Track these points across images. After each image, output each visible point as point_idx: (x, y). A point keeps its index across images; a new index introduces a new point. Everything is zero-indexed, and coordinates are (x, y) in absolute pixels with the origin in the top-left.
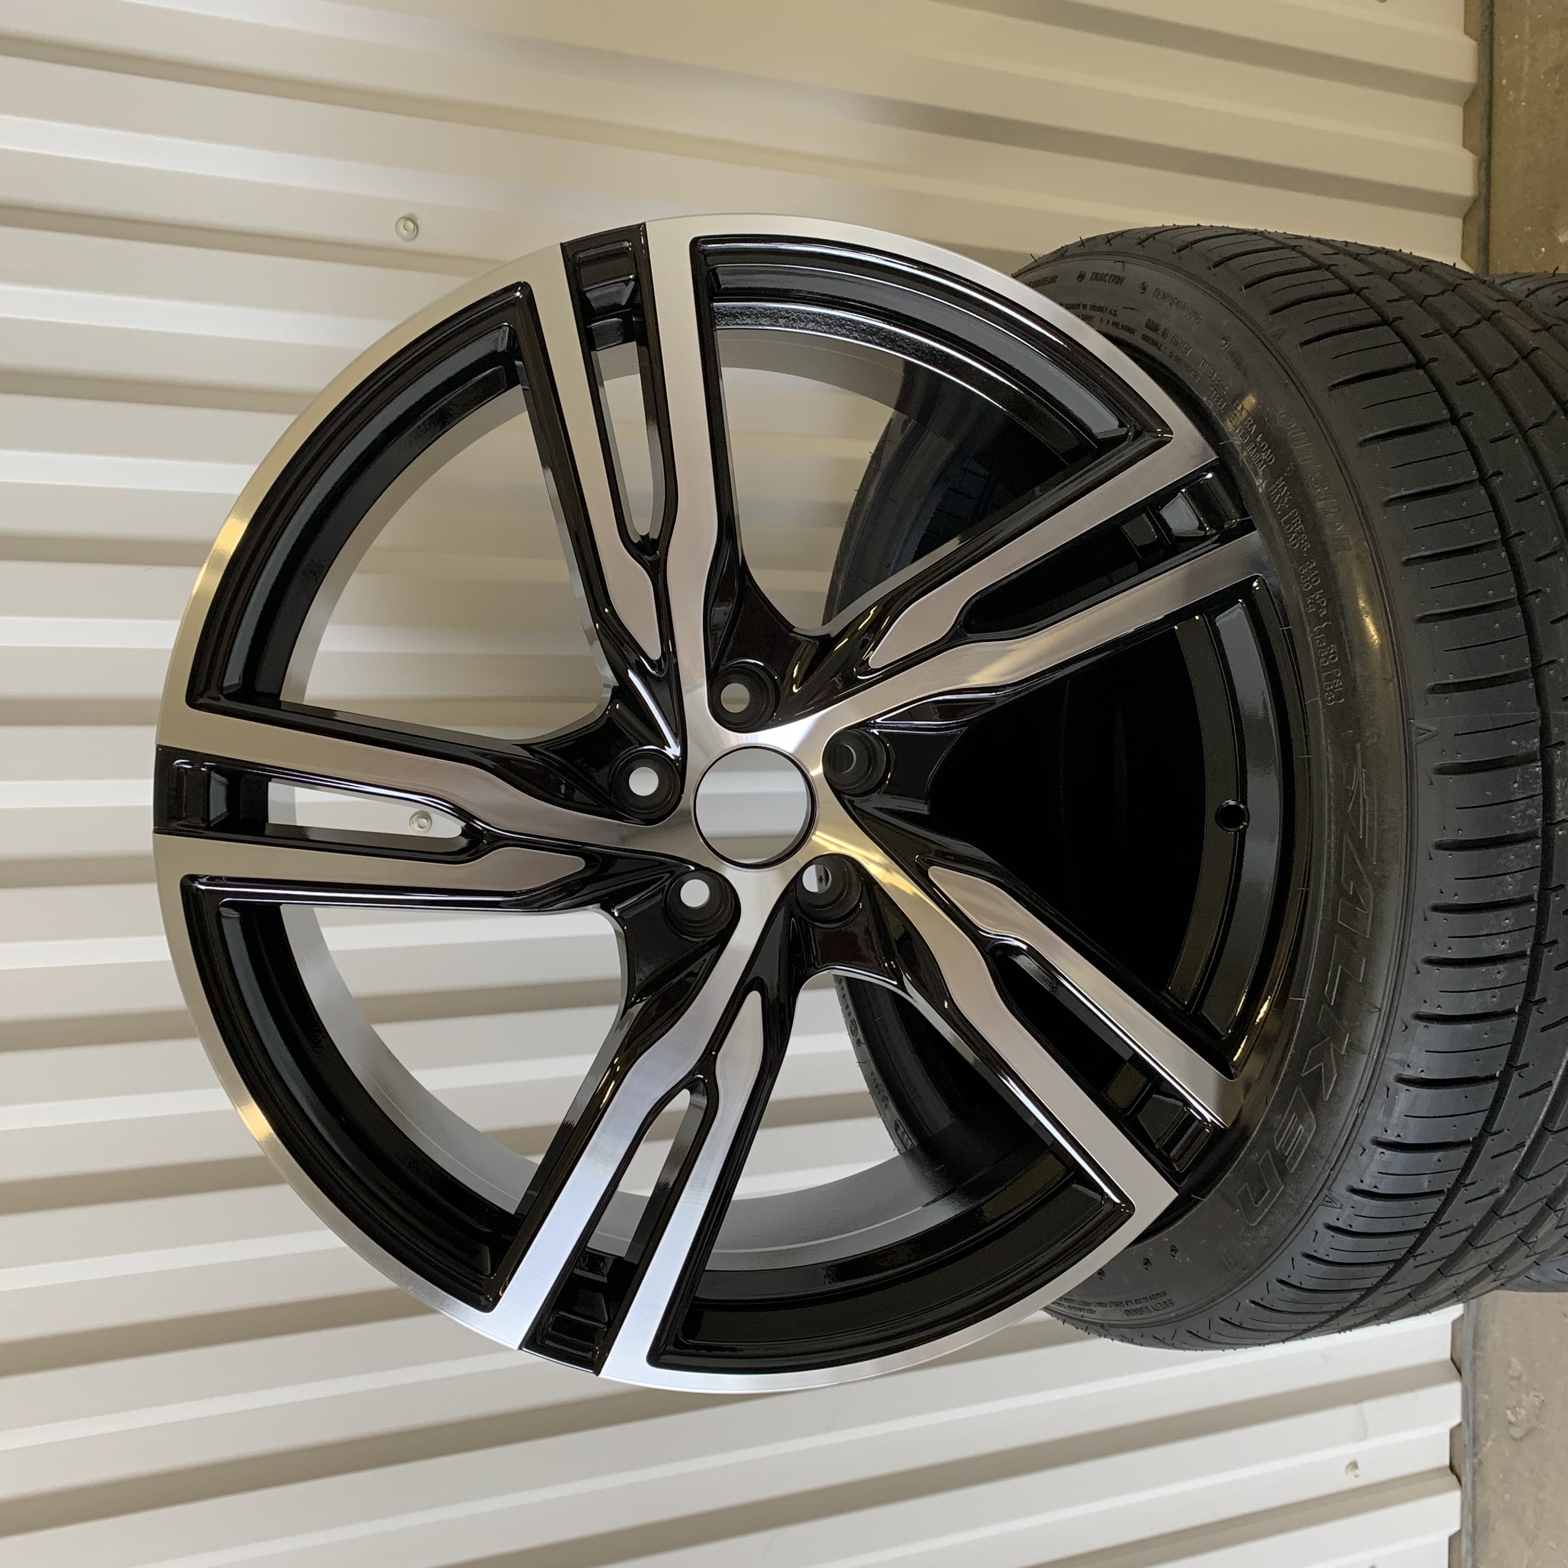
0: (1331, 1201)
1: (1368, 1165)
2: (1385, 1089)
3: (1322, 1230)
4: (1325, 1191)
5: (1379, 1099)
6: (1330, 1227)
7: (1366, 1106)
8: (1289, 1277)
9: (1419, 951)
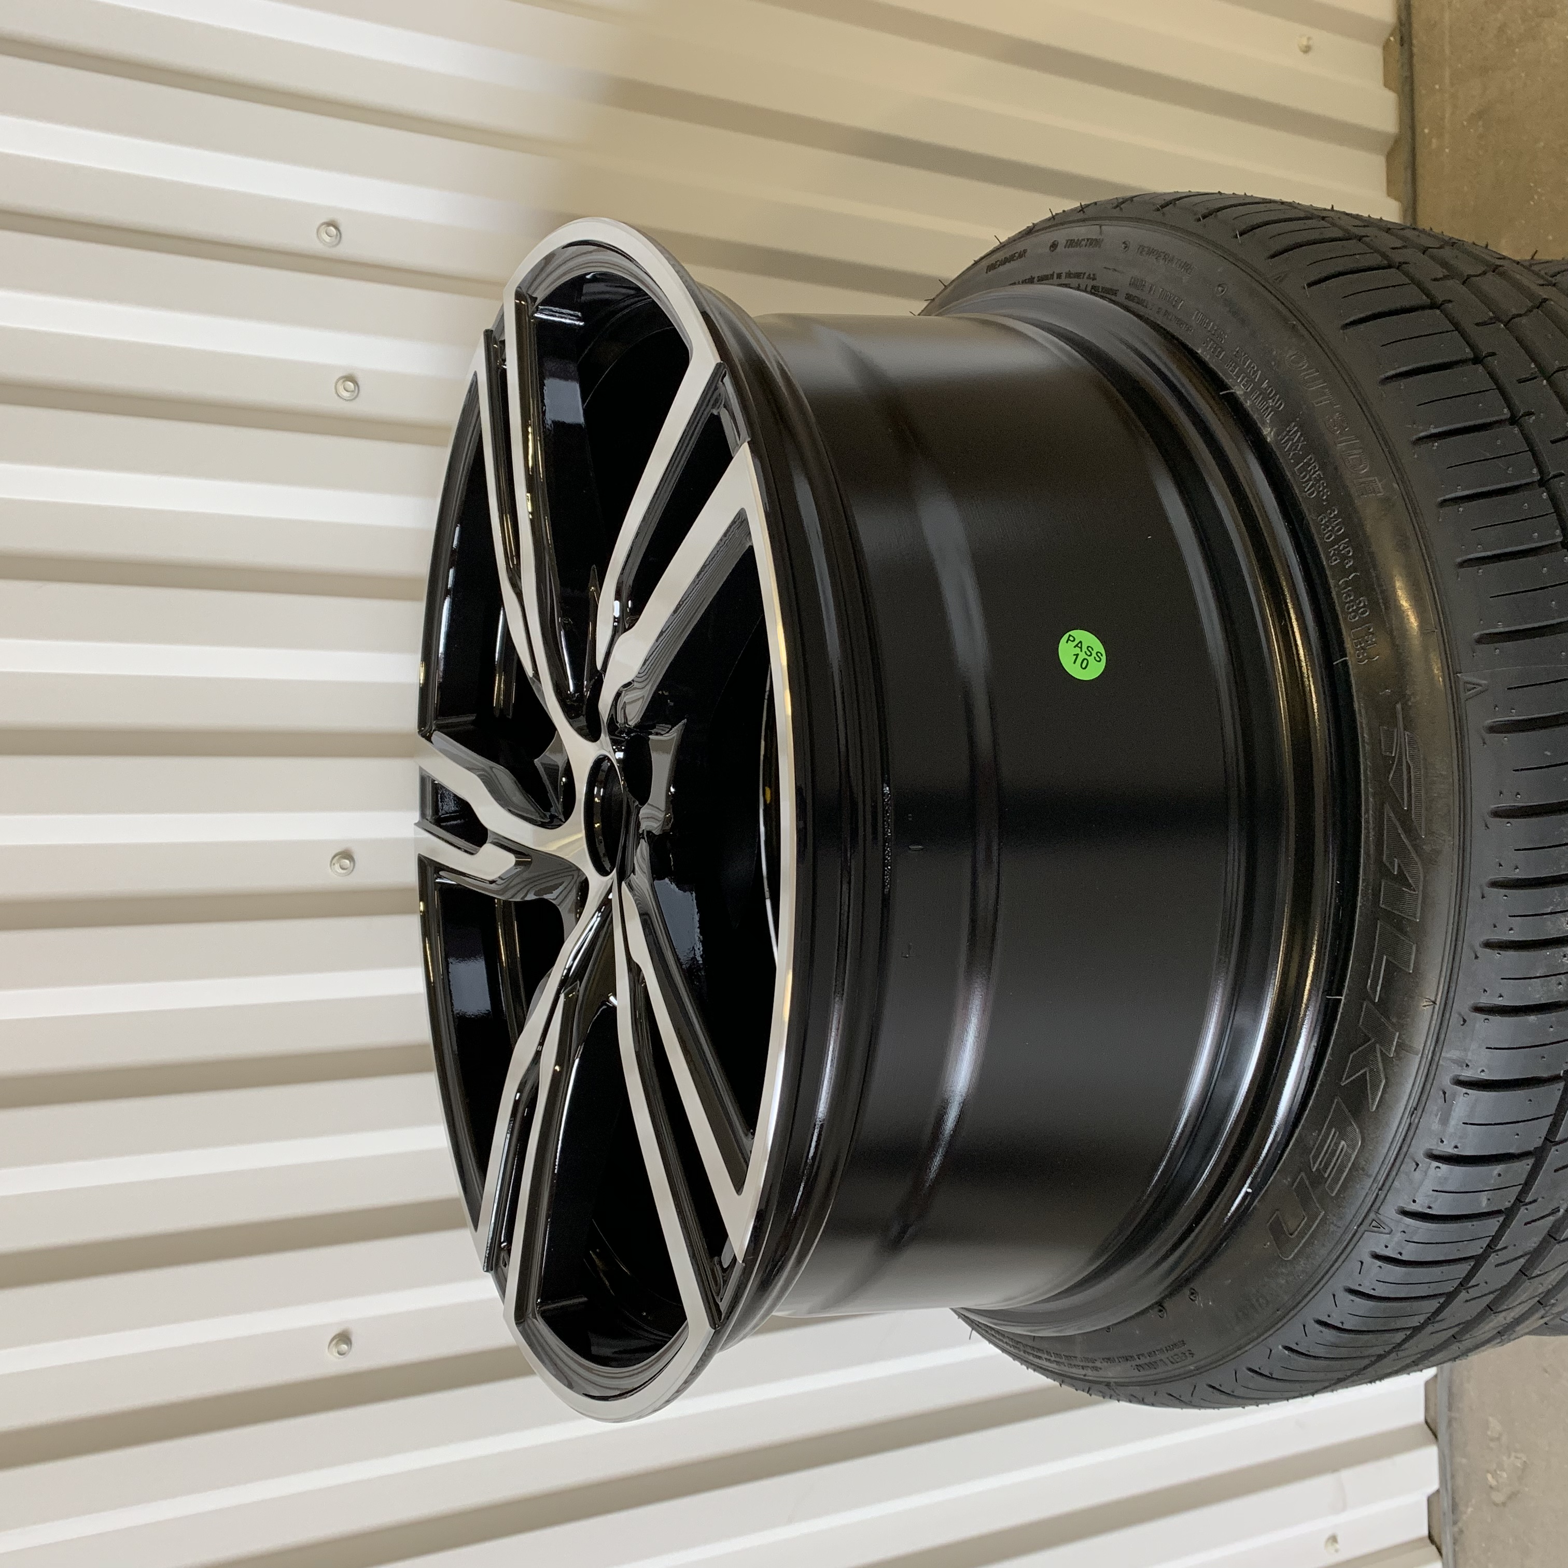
0: (1379, 1226)
1: (1421, 1183)
2: (1441, 1093)
3: (1368, 1260)
4: (1372, 1215)
5: (1434, 1105)
6: (1377, 1257)
7: (1419, 1115)
8: (1329, 1316)
9: (1476, 934)
